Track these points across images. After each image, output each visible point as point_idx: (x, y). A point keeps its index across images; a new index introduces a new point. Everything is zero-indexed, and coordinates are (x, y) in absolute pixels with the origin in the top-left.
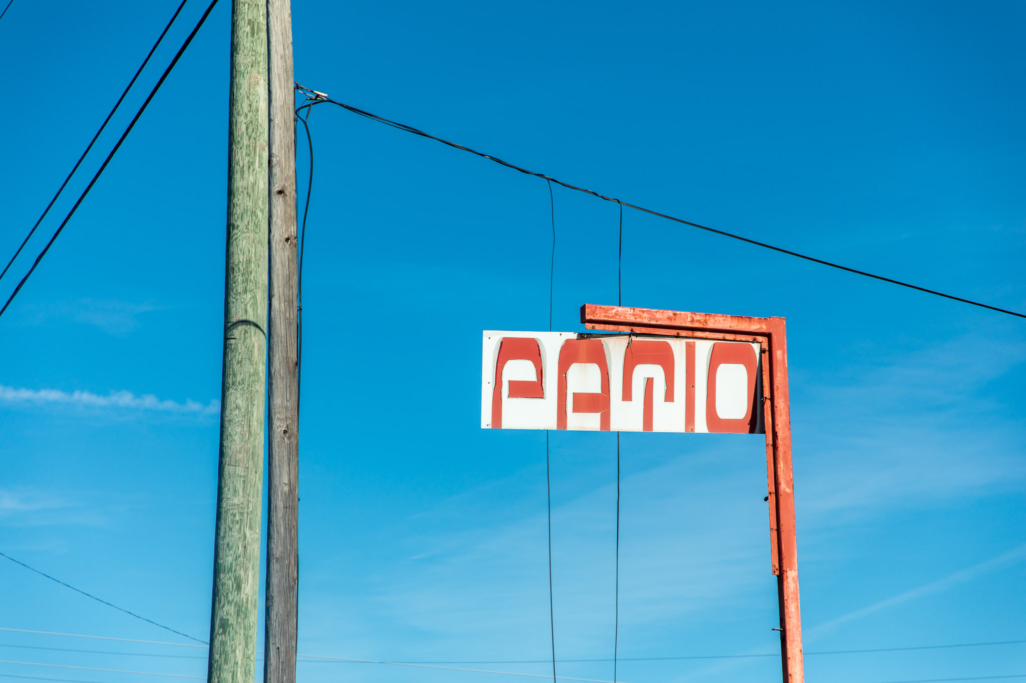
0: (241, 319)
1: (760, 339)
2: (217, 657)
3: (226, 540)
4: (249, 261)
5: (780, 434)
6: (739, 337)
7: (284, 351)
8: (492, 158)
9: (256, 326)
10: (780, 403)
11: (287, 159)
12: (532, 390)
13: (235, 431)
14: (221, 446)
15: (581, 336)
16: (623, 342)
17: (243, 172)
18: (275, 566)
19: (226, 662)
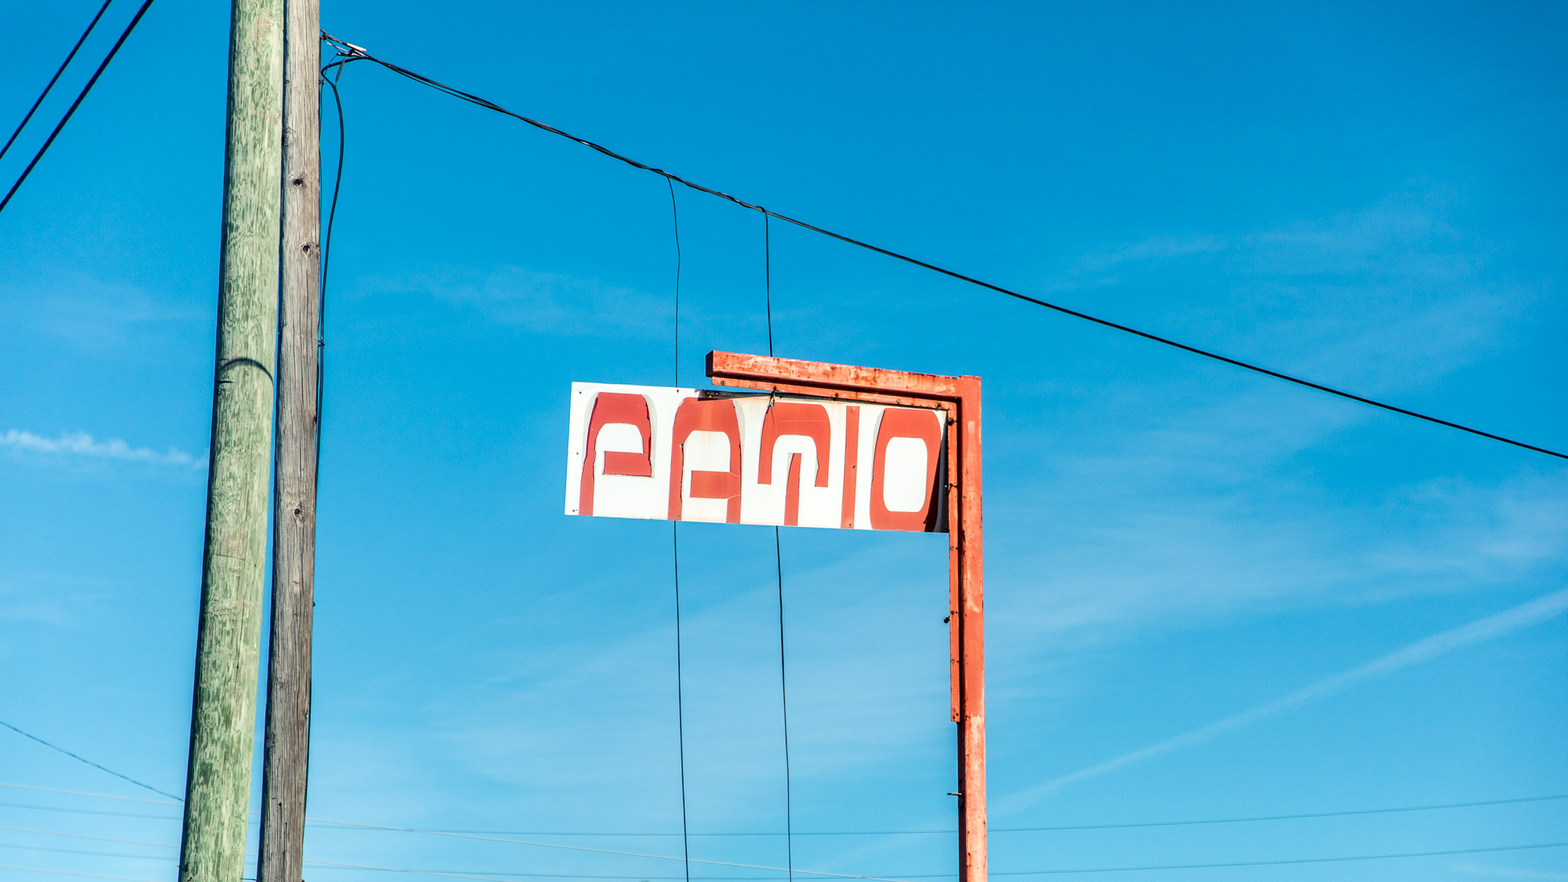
0: (240, 355)
1: (946, 404)
2: (195, 814)
3: (212, 658)
4: (252, 276)
5: (968, 534)
6: (919, 402)
7: (299, 401)
8: (592, 145)
9: (260, 366)
10: (970, 493)
11: (309, 136)
12: (636, 465)
13: (228, 509)
14: (208, 528)
15: (707, 395)
16: (763, 403)
17: (246, 153)
18: (279, 694)
19: (207, 821)
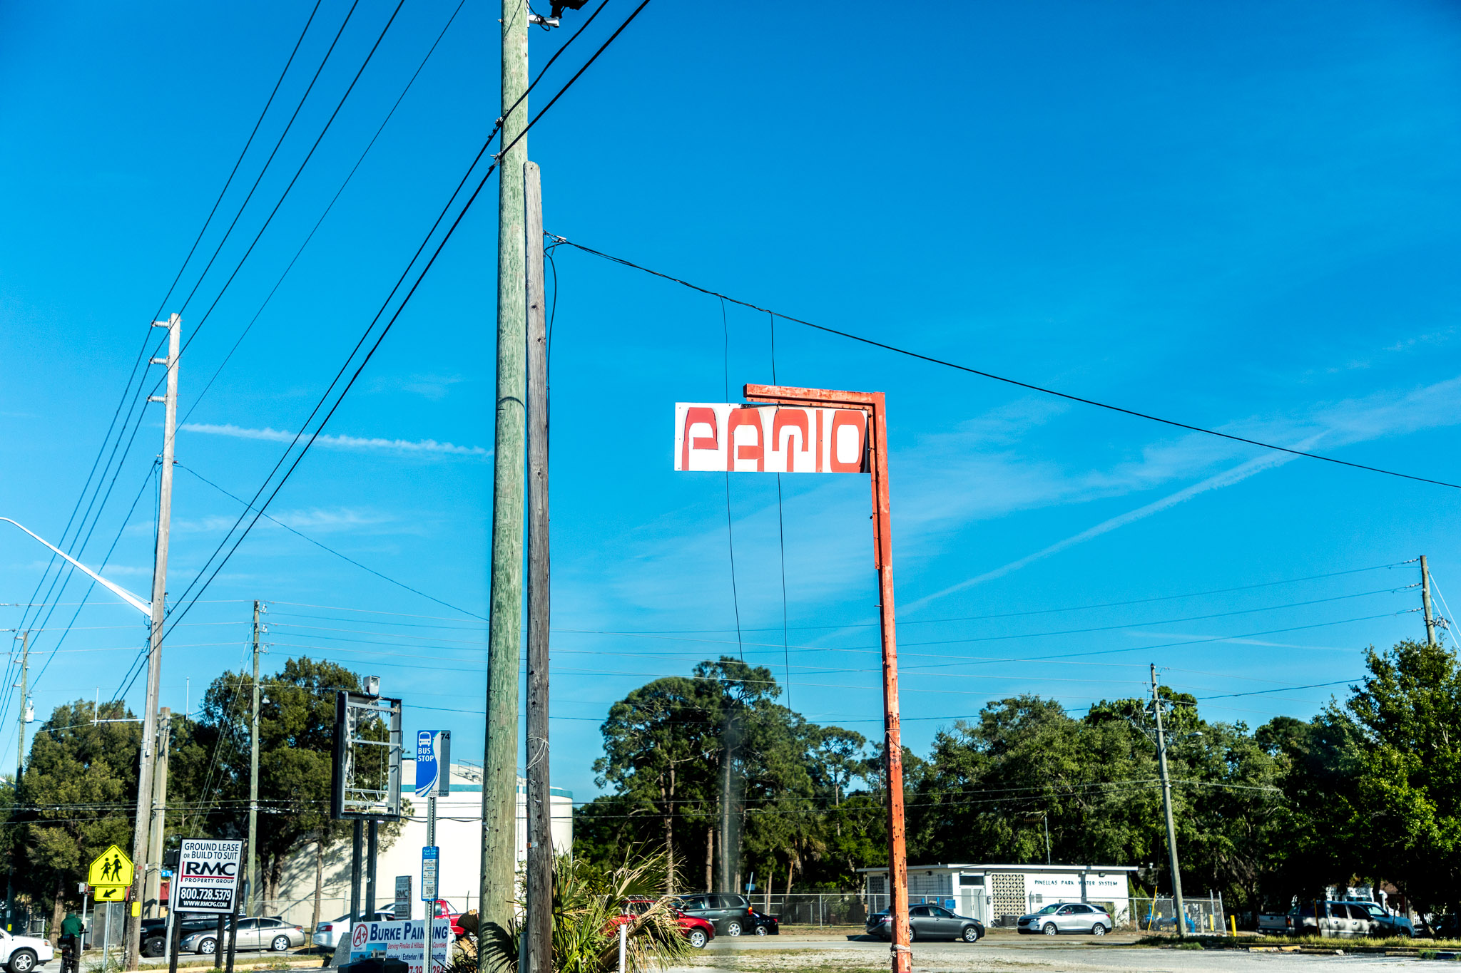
0: (508, 396)
1: (867, 407)
2: (495, 627)
3: (500, 548)
4: (513, 356)
5: (881, 473)
6: (853, 406)
7: (538, 418)
8: (682, 282)
9: (518, 401)
10: (881, 452)
11: (539, 284)
12: (710, 444)
13: (504, 473)
14: (495, 483)
15: (744, 406)
16: (774, 409)
17: (508, 293)
18: (534, 566)
19: (501, 631)
